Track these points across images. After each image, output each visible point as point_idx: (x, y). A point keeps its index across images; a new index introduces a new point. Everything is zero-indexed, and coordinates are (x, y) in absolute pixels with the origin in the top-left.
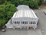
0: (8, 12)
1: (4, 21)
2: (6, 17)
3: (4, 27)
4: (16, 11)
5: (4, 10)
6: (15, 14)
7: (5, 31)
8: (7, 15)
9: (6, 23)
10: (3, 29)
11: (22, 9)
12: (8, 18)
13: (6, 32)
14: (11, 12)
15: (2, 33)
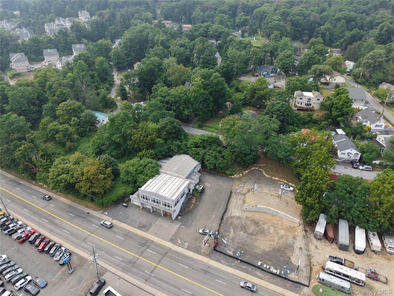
0: (140, 175)
1: (130, 189)
2: (135, 182)
3: (127, 199)
4: (156, 172)
5: (135, 172)
6: (151, 180)
7: (127, 207)
8: (137, 179)
9: (132, 194)
10: (125, 202)
11: (170, 173)
12: (136, 186)
13: (127, 209)
14: (143, 177)
15: (122, 207)
